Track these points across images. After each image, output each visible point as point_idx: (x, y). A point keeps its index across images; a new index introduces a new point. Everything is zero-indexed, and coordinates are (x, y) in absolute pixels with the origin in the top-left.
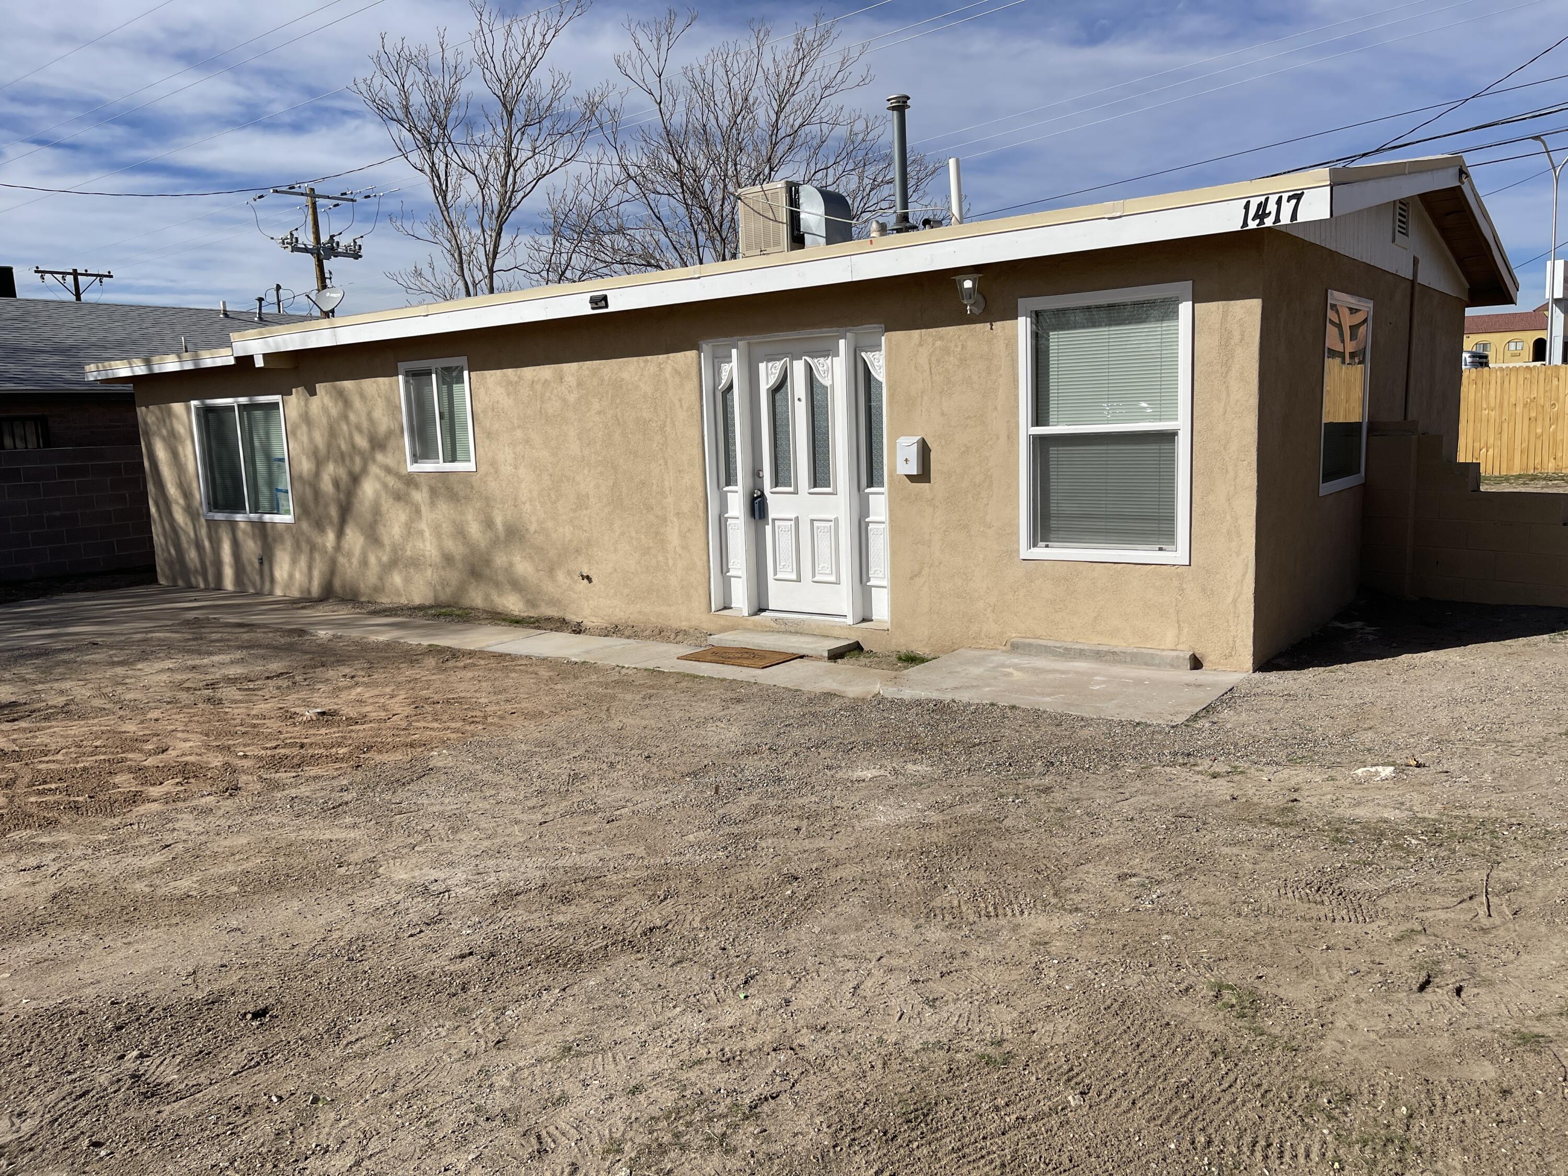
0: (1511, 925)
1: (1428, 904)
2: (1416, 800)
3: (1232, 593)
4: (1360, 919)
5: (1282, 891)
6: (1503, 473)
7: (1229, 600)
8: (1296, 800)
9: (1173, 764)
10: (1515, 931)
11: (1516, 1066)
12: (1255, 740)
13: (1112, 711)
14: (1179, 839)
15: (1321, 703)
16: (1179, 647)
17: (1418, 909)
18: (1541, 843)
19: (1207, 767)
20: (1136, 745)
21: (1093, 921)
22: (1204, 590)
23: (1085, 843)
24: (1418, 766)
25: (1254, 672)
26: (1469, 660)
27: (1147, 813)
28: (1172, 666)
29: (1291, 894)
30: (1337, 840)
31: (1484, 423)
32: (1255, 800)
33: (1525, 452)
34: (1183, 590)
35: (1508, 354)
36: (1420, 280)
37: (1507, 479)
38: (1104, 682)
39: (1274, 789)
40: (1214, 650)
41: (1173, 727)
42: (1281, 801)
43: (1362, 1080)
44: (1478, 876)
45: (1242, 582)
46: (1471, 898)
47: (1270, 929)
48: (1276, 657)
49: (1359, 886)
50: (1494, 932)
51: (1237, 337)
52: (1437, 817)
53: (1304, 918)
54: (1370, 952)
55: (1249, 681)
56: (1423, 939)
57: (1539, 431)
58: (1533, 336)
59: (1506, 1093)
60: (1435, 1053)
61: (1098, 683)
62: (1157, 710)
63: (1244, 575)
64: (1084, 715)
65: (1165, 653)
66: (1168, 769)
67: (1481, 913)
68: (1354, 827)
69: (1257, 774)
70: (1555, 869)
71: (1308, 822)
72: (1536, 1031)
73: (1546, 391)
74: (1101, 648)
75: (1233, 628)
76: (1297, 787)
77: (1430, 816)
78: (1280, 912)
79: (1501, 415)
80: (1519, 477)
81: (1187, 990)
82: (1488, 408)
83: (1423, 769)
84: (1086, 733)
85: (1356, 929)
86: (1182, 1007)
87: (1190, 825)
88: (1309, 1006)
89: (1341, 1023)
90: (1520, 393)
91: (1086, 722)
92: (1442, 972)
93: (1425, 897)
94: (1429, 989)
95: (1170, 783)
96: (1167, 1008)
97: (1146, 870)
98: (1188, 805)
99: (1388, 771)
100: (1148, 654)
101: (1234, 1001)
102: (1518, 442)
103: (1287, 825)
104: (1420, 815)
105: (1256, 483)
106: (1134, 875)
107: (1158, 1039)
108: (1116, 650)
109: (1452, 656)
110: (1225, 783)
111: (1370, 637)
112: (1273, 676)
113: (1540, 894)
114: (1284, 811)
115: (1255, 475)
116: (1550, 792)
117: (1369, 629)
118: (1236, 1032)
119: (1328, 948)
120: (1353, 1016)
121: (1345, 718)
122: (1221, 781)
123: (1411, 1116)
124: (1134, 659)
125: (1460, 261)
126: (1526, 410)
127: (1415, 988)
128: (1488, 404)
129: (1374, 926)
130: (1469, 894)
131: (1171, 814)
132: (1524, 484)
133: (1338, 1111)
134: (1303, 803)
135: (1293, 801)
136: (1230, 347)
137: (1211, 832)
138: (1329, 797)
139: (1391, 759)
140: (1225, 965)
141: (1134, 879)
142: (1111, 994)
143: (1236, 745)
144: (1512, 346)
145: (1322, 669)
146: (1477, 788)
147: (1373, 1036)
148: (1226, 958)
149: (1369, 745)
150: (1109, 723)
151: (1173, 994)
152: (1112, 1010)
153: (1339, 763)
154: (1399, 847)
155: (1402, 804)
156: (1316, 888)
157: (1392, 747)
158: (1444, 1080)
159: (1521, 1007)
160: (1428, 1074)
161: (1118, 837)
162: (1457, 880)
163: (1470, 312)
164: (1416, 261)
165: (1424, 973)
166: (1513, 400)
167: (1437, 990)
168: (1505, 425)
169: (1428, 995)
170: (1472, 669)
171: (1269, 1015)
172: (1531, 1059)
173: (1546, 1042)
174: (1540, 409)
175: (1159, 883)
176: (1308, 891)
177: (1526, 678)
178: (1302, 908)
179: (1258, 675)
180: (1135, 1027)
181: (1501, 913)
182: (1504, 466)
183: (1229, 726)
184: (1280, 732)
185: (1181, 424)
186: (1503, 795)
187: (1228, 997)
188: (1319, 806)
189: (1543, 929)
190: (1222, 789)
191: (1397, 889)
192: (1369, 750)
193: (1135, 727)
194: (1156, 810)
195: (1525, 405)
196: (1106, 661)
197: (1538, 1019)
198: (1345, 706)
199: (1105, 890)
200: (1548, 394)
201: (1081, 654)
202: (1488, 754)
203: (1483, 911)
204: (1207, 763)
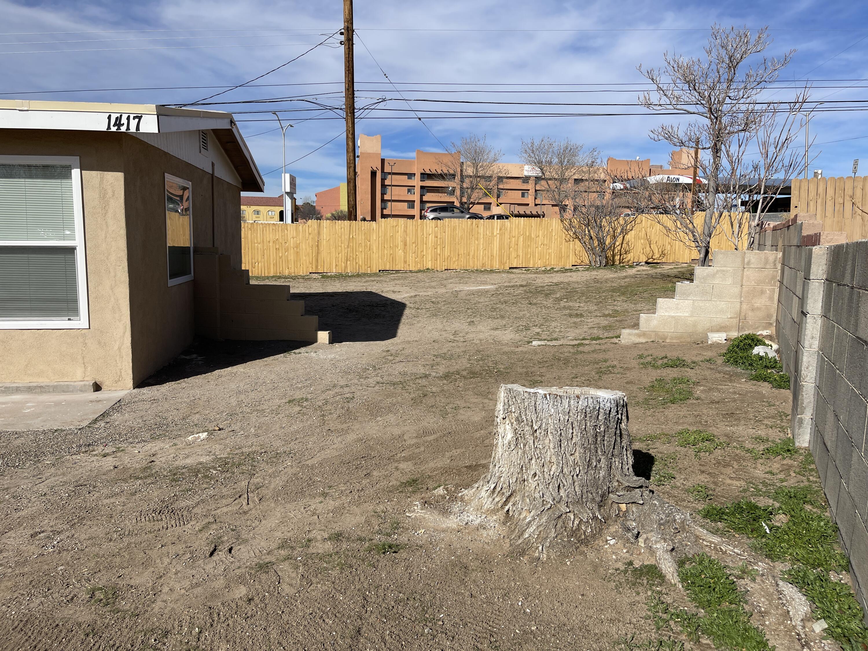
0: (258, 507)
1: (219, 505)
2: (217, 448)
3: (118, 343)
4: (182, 523)
5: (139, 519)
6: (266, 275)
7: (116, 347)
8: (153, 461)
9: (79, 453)
10: (260, 509)
11: (257, 583)
12: (132, 429)
13: (38, 425)
14: (76, 501)
15: (172, 402)
16: (86, 379)
17: (213, 510)
18: (274, 460)
19: (100, 451)
20: (54, 445)
21: (10, 570)
22: (99, 343)
23: (10, 517)
24: (220, 430)
25: (134, 388)
26: (247, 370)
27: (56, 488)
28: (81, 391)
29: (144, 519)
30: (174, 480)
31: (256, 250)
32: (129, 465)
33: (275, 265)
34: (86, 344)
35: (268, 217)
36: (216, 174)
37: (268, 278)
38: (33, 407)
39: (141, 457)
40: (109, 378)
41: (80, 429)
42: (144, 464)
43: (175, 620)
44: (244, 484)
45: (123, 337)
46: (240, 497)
47: (129, 544)
48: (147, 379)
49: (183, 504)
50: (250, 512)
51: (110, 193)
52: (227, 456)
53: (150, 532)
54: (185, 542)
55: (130, 394)
56: (214, 526)
57: (280, 255)
58: (278, 209)
59: (250, 600)
60: (216, 590)
61: (29, 408)
62: (70, 420)
63: (124, 333)
64: (18, 430)
65: (76, 384)
66: (74, 457)
67: (244, 503)
68: (184, 470)
69: (132, 449)
70: (280, 472)
71: (159, 473)
72: (267, 561)
73: (282, 236)
74: (31, 385)
75: (119, 364)
76: (155, 453)
77: (224, 456)
78: (136, 532)
79: (263, 246)
80: (273, 277)
81: (72, 599)
82: (257, 243)
83: (222, 431)
84: (18, 442)
85: (179, 530)
86: (68, 611)
87: (85, 490)
88: (148, 585)
89: (166, 589)
90: (271, 235)
91: (18, 434)
92: (222, 542)
93: (217, 502)
94: (216, 554)
95: (74, 465)
96: (58, 615)
97: (52, 526)
98: (84, 477)
99: (204, 435)
100: (64, 385)
101: (102, 597)
102: (272, 260)
103: (146, 478)
104: (218, 457)
105: (128, 279)
106: (43, 532)
107: (50, 638)
108: (42, 385)
109: (239, 369)
110: (111, 459)
111: (200, 362)
112: (145, 390)
113: (272, 486)
114: (145, 469)
115: (127, 275)
116: (280, 433)
117: (199, 358)
118: (102, 617)
119: (162, 546)
120: (173, 583)
121: (185, 409)
122: (110, 458)
123: (200, 632)
124: (56, 389)
125: (236, 168)
126: (274, 245)
127: (207, 555)
128: (257, 241)
129: (189, 526)
130: (239, 495)
131: (72, 486)
132: (275, 280)
133: (160, 644)
134: (157, 463)
135: (151, 462)
136: (106, 199)
137: (98, 492)
138: (172, 456)
139: (206, 428)
140: (99, 575)
141: (42, 535)
142: (19, 617)
143: (120, 434)
144: (270, 213)
145: (174, 382)
146: (247, 437)
147: (183, 591)
148: (99, 571)
149: (196, 422)
150: (36, 433)
151: (63, 604)
152: (18, 629)
153: (180, 435)
154: (206, 477)
155: (210, 452)
156: (158, 512)
157: (208, 421)
158: (219, 604)
159: (261, 550)
160: (211, 604)
161: (34, 508)
162: (234, 489)
163: (243, 194)
164: (213, 165)
165: (213, 546)
166: (268, 240)
167: (219, 553)
168: (266, 251)
169: (215, 557)
170: (249, 374)
171: (123, 599)
172: (264, 577)
173: (271, 565)
174: (280, 244)
175: (59, 533)
176: (154, 515)
177: (273, 376)
178: (149, 526)
179: (136, 390)
180: (34, 635)
181: (254, 501)
182: (266, 272)
183: (117, 423)
184: (147, 422)
185: (78, 242)
186: (259, 438)
187: (99, 595)
188: (167, 462)
189: (273, 505)
190: (109, 462)
191: (203, 501)
192: (196, 425)
193: (53, 433)
194: (63, 485)
195: (274, 242)
196: (35, 393)
197: (268, 554)
198: (185, 402)
199: (21, 546)
200: (283, 237)
201: (17, 390)
202: (253, 418)
203: (245, 503)
204: (101, 447)
